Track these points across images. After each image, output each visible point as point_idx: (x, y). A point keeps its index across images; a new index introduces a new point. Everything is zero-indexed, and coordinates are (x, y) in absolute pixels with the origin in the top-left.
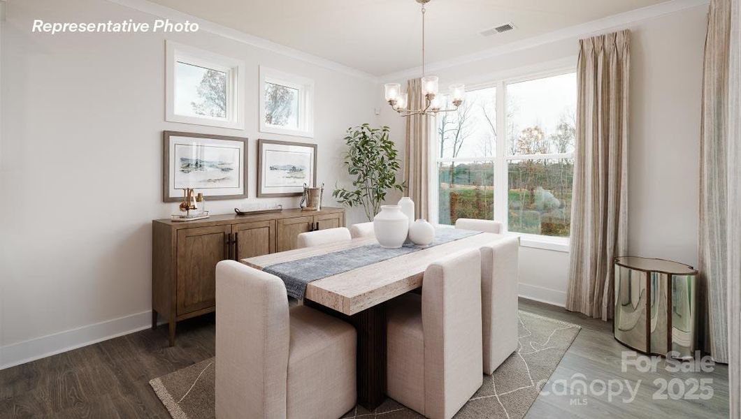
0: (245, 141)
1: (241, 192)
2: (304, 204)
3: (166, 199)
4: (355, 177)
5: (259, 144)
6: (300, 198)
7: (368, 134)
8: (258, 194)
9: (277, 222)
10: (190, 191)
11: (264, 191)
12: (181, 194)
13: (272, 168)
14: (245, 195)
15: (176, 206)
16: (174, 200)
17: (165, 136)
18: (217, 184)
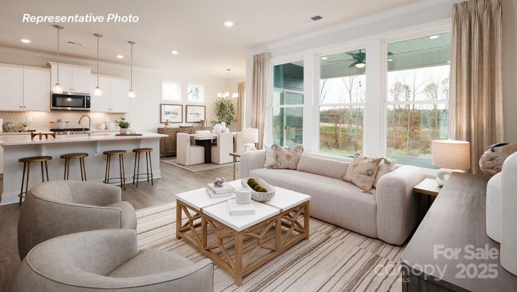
0: (182, 106)
1: (181, 121)
2: (201, 125)
3: (161, 122)
4: (219, 117)
5: (187, 106)
6: (199, 124)
7: (223, 102)
8: (186, 122)
9: (191, 129)
10: (167, 120)
11: (188, 121)
12: (165, 121)
13: (190, 114)
14: (182, 122)
15: (164, 124)
16: (163, 123)
17: (161, 105)
18: (174, 118)
